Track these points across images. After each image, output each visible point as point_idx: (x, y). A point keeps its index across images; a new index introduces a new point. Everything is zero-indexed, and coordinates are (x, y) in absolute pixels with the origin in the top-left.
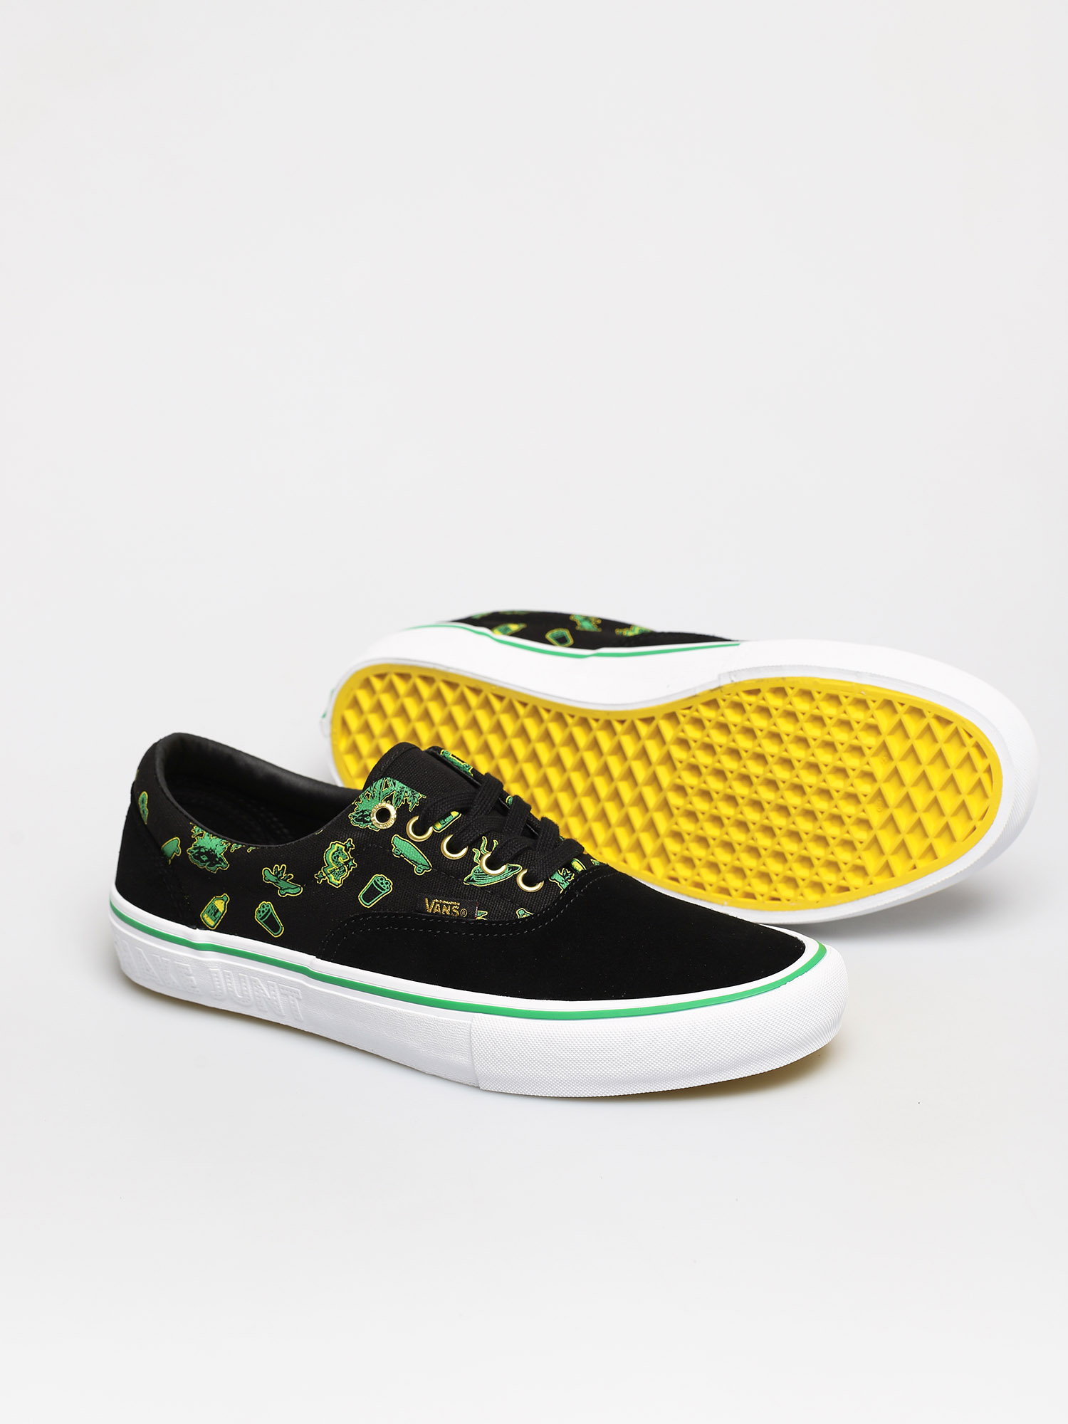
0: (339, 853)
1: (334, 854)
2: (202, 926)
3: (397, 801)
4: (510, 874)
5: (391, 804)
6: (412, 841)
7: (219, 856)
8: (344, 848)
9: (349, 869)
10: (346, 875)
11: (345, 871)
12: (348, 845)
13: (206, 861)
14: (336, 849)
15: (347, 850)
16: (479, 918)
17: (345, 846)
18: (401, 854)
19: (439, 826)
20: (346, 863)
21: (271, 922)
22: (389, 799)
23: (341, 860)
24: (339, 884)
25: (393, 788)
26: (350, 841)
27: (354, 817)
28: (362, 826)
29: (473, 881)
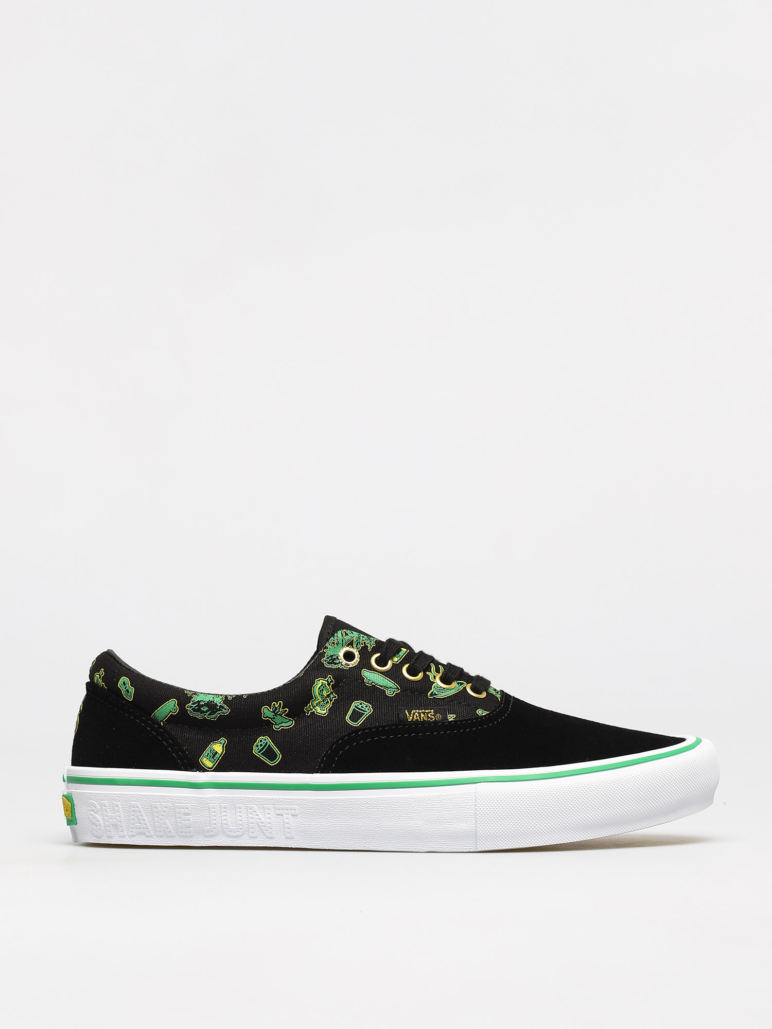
0: (324, 687)
1: (319, 688)
2: (202, 769)
3: (357, 645)
4: (461, 687)
5: (353, 647)
6: (378, 672)
7: (219, 705)
8: (327, 682)
9: (331, 701)
10: (329, 705)
11: (328, 702)
12: (329, 680)
13: (207, 711)
14: (320, 684)
15: (329, 684)
16: (450, 720)
17: (327, 681)
18: (372, 682)
19: (396, 659)
20: (328, 696)
21: (270, 754)
22: (351, 644)
23: (325, 693)
24: (325, 713)
25: (352, 635)
26: (330, 677)
27: (326, 661)
28: (334, 666)
29: (435, 694)
